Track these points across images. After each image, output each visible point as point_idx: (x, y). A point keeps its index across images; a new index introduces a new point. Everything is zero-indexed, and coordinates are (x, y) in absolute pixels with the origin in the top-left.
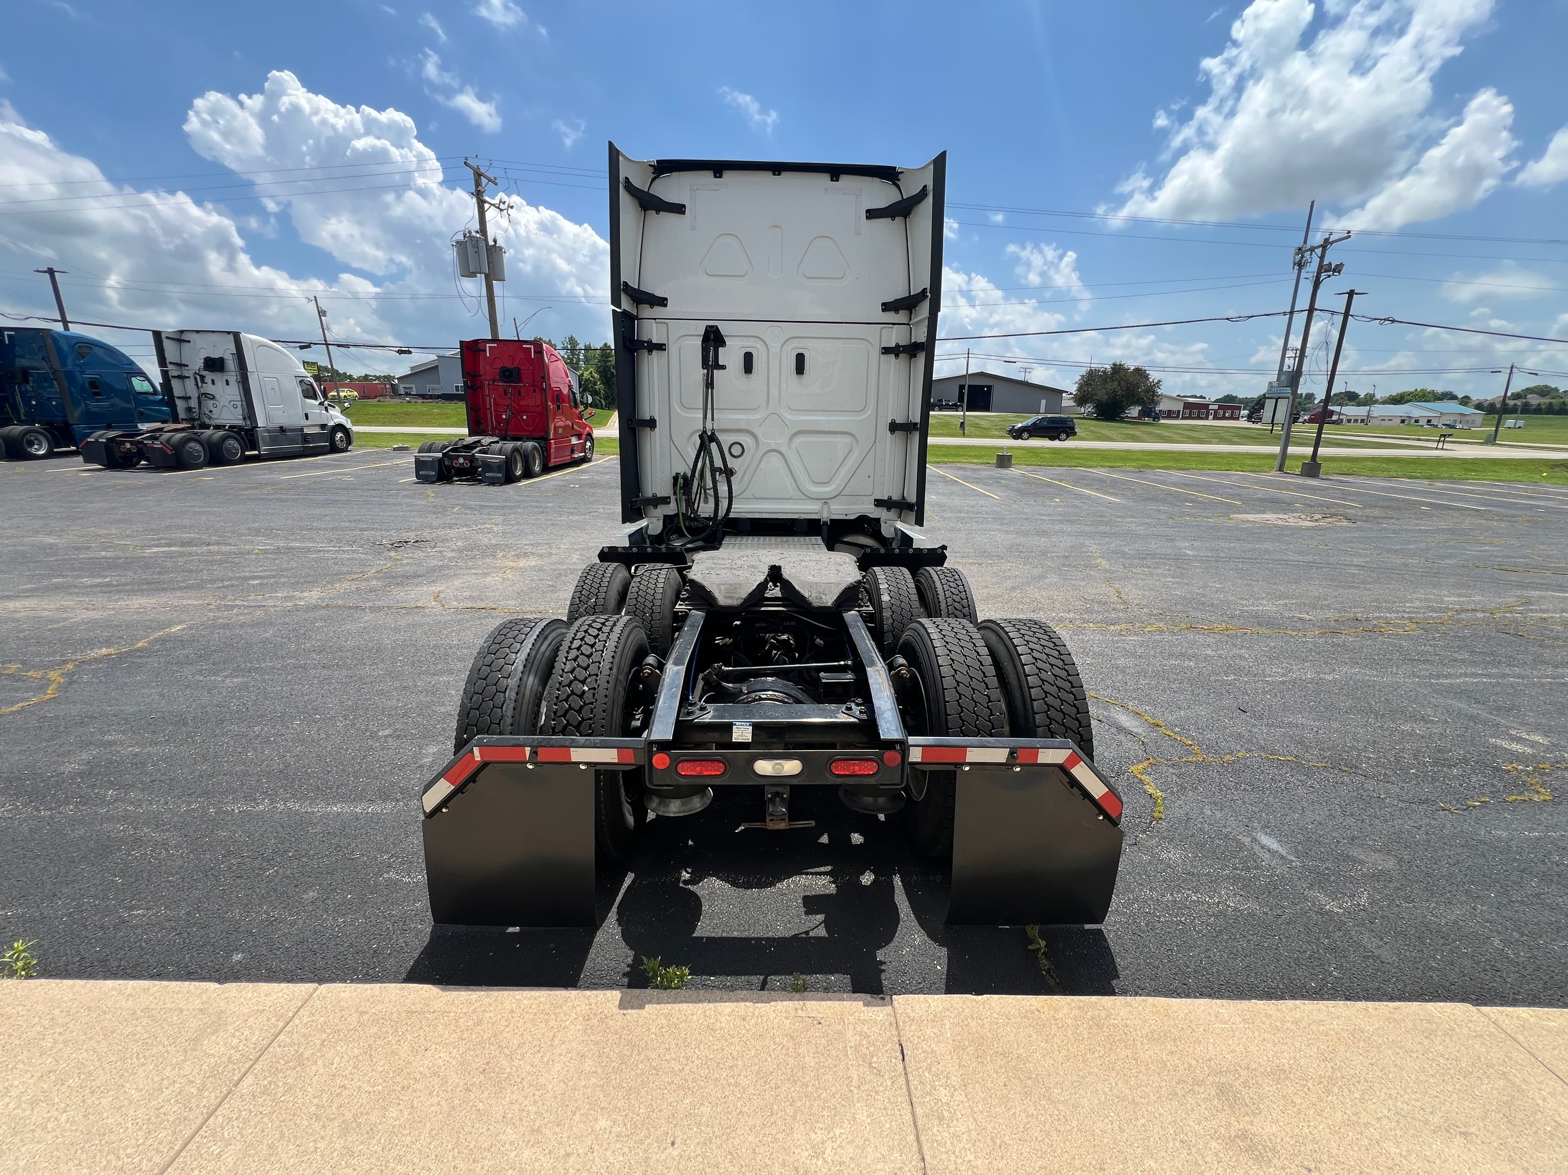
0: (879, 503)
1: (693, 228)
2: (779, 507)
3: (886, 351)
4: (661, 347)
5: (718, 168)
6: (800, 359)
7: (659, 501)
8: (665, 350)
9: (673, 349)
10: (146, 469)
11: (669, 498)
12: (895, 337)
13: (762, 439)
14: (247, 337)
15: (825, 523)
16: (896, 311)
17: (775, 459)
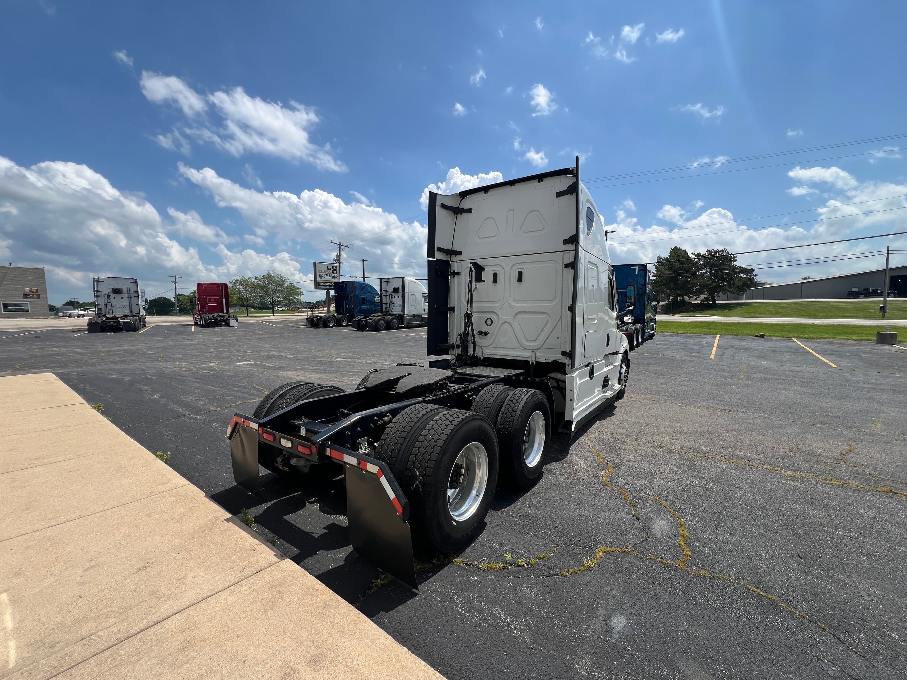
0: (563, 354)
1: (475, 217)
2: (510, 353)
3: (565, 266)
4: (458, 274)
5: (486, 189)
6: (520, 274)
7: (453, 347)
8: (460, 275)
9: (463, 274)
10: (369, 331)
11: (458, 345)
12: (571, 257)
13: (500, 316)
14: (407, 279)
15: (532, 363)
16: (572, 243)
17: (507, 327)
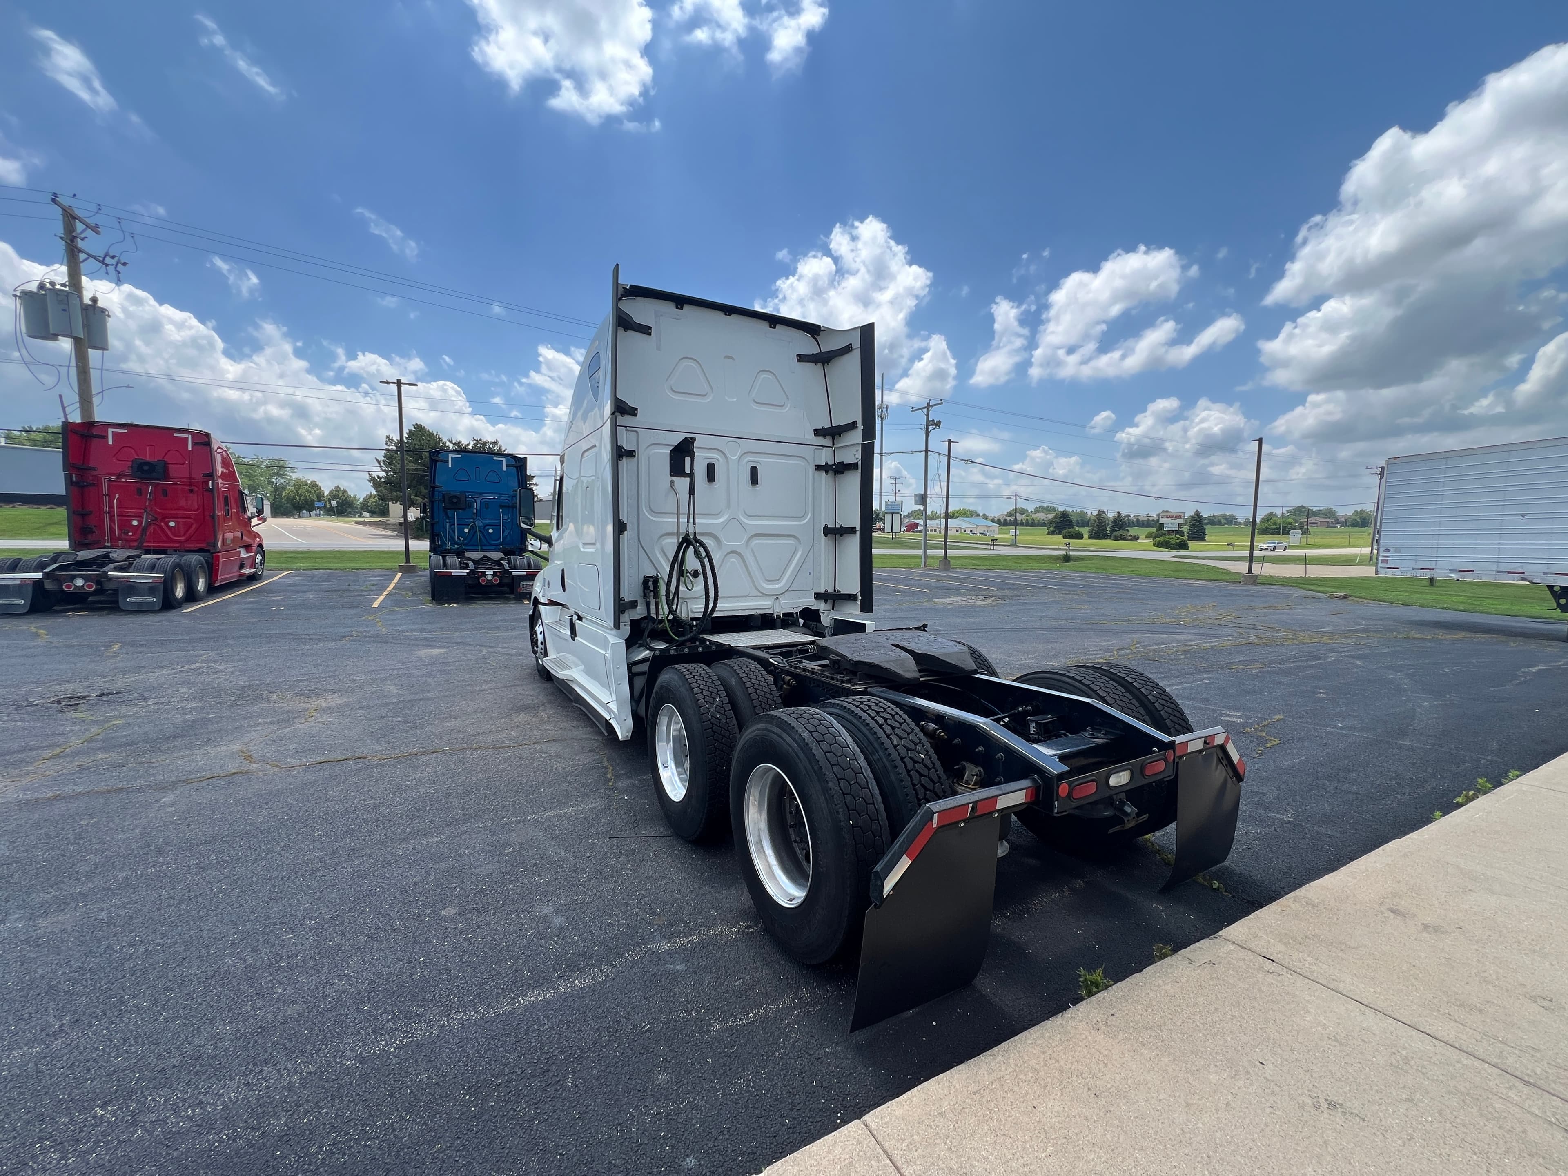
0: (818, 596)
1: (659, 349)
2: (740, 604)
3: (818, 468)
4: (631, 454)
5: (680, 301)
6: (754, 471)
7: (627, 606)
8: (635, 456)
9: (642, 455)
11: (636, 601)
12: (825, 457)
13: (723, 542)
15: (778, 617)
16: (825, 437)
17: (733, 559)
